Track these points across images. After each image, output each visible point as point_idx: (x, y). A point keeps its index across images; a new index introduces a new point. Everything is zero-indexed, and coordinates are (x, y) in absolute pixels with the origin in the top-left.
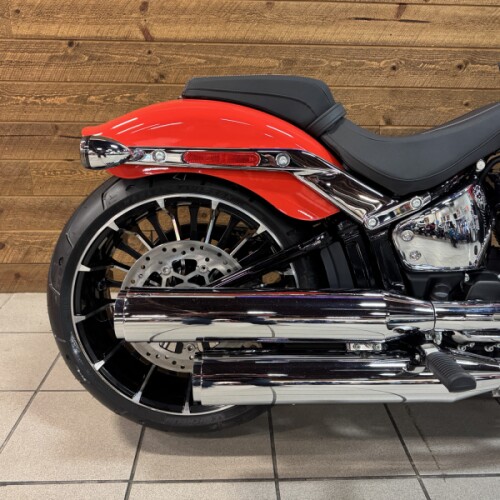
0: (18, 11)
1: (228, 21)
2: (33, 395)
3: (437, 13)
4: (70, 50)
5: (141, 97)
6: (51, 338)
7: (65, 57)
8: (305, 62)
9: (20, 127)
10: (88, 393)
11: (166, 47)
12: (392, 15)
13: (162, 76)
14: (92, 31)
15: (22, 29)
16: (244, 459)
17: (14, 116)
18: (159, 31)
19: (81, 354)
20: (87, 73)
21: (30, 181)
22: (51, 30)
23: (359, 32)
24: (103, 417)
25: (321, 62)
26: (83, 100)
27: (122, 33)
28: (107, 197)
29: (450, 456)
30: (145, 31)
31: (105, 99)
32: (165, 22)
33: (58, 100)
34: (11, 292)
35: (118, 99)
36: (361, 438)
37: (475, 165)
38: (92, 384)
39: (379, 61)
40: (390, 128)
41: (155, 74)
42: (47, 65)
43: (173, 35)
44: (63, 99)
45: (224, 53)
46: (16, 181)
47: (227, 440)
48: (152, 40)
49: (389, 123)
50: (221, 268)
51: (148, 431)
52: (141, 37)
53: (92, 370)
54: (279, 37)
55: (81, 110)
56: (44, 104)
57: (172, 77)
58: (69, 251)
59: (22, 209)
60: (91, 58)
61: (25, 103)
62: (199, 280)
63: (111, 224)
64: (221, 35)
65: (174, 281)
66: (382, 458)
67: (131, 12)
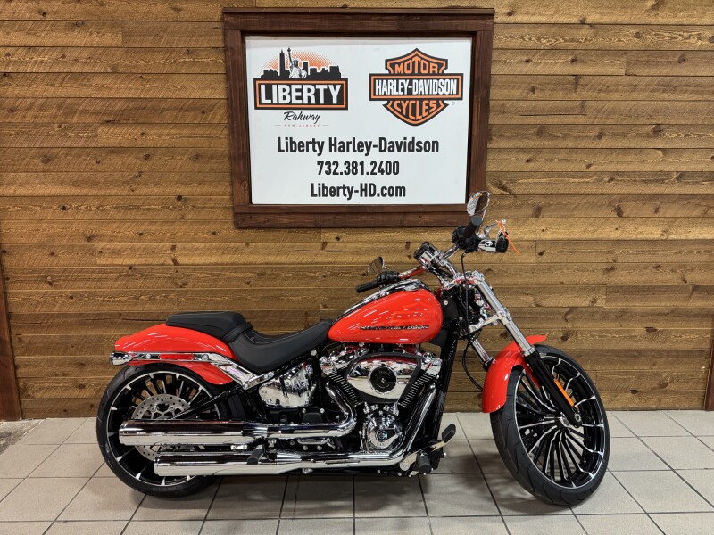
0: (101, 252)
1: (223, 253)
2: (89, 479)
3: (345, 246)
4: (130, 272)
5: (172, 296)
6: (98, 445)
7: (128, 275)
8: (270, 274)
9: (99, 314)
10: (118, 479)
11: (186, 268)
12: (319, 248)
13: (185, 284)
14: (143, 261)
15: (103, 261)
16: (193, 510)
17: (95, 308)
18: (182, 260)
19: (110, 453)
20: (139, 283)
21: (103, 346)
22: (120, 261)
23: (301, 257)
24: (126, 491)
25: (279, 274)
26: (137, 298)
27: (161, 262)
28: (126, 373)
29: (304, 509)
30: (175, 261)
31: (150, 298)
32: (186, 255)
33: (122, 299)
34: (88, 417)
35: (158, 297)
36: (261, 501)
37: (310, 352)
38: (115, 468)
39: (315, 273)
40: (326, 309)
41: (180, 283)
42: (116, 280)
43: (191, 262)
44: (125, 298)
45: (222, 271)
46: (94, 347)
47: (188, 502)
48: (178, 264)
49: (325, 307)
50: (181, 408)
51: (148, 497)
52: (172, 263)
53: (116, 461)
54: (254, 261)
55: (135, 304)
56: (114, 301)
57: (190, 284)
58: (107, 400)
59: (97, 363)
60: (142, 276)
61: (103, 301)
62: (169, 414)
63: (128, 387)
64: (219, 262)
65: (157, 415)
66: (267, 510)
67: (166, 251)
